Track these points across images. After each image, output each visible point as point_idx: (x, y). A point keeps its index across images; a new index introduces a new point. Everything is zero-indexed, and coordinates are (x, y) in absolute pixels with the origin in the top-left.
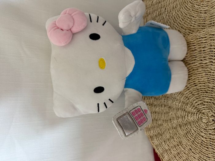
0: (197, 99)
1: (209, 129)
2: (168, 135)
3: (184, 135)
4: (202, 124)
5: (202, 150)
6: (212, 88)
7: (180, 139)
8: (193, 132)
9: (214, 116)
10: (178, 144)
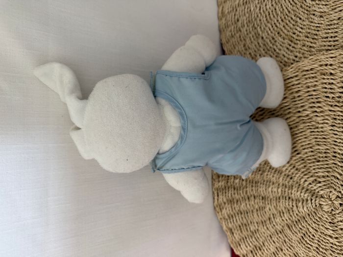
1: (338, 222)
9: (340, 198)
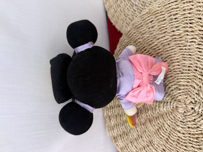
0: (170, 83)
2: (135, 133)
3: (155, 132)
4: (178, 115)
5: (179, 149)
6: (189, 67)
7: (151, 137)
8: (166, 128)
10: (148, 144)
